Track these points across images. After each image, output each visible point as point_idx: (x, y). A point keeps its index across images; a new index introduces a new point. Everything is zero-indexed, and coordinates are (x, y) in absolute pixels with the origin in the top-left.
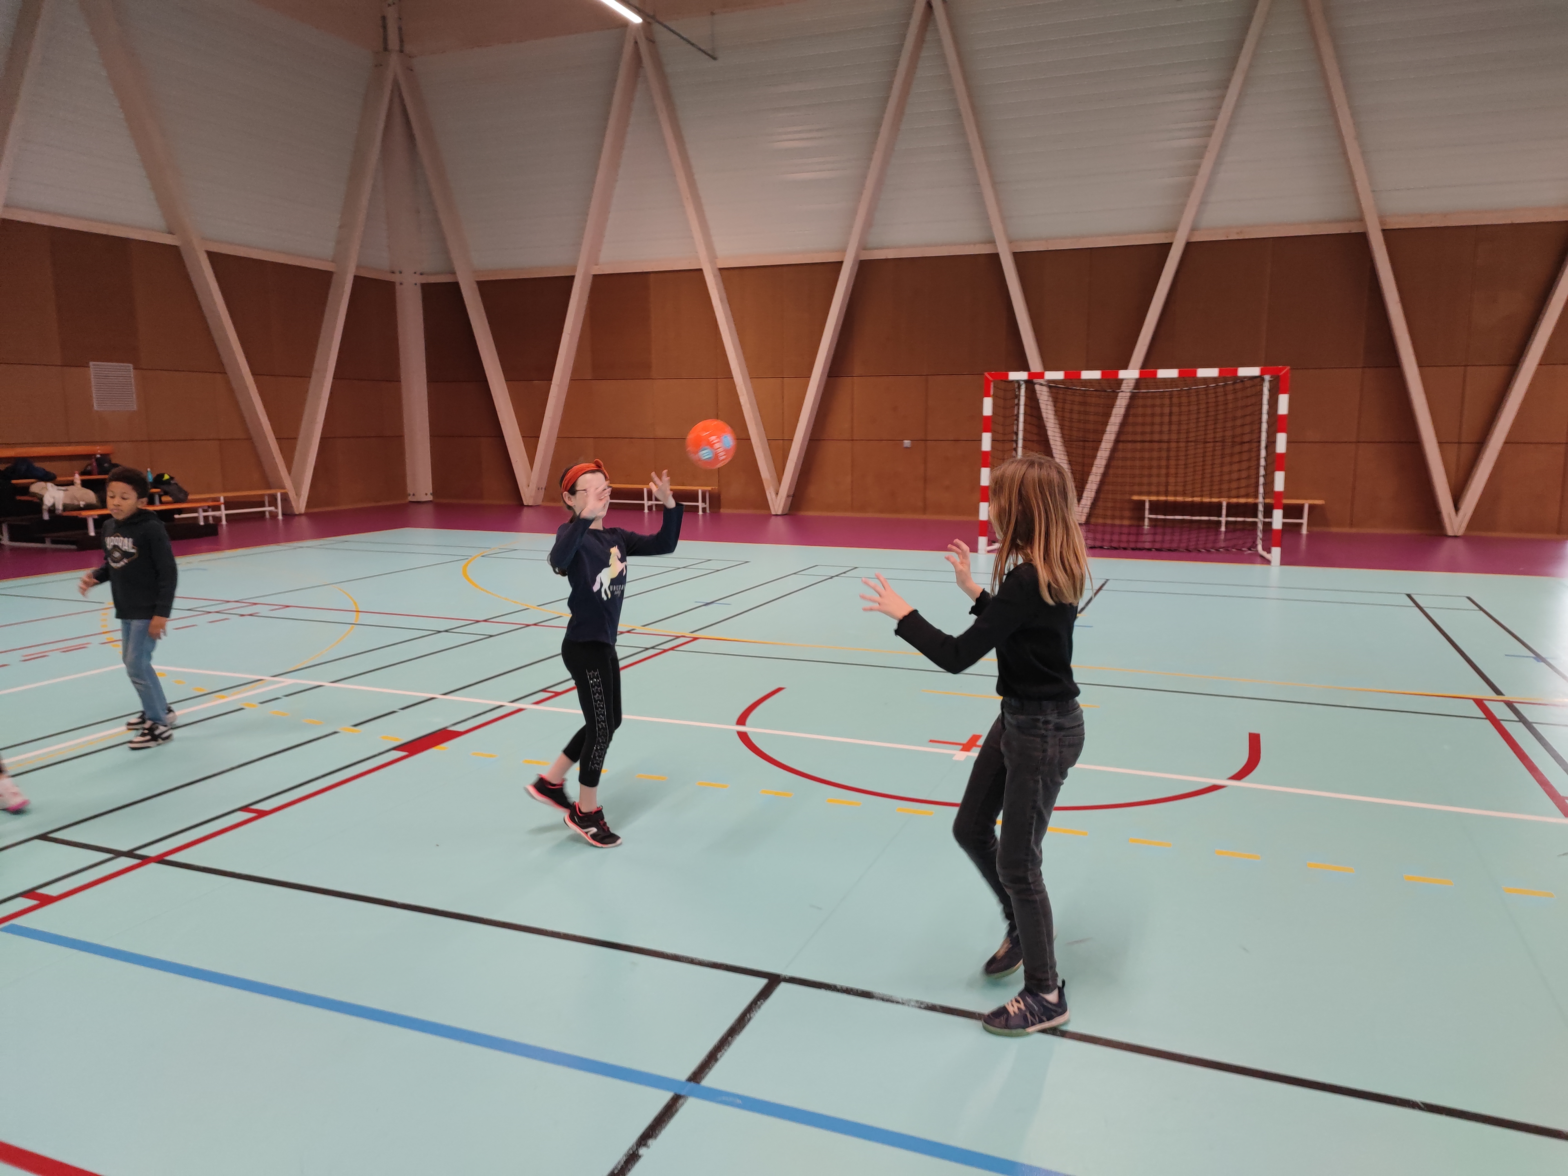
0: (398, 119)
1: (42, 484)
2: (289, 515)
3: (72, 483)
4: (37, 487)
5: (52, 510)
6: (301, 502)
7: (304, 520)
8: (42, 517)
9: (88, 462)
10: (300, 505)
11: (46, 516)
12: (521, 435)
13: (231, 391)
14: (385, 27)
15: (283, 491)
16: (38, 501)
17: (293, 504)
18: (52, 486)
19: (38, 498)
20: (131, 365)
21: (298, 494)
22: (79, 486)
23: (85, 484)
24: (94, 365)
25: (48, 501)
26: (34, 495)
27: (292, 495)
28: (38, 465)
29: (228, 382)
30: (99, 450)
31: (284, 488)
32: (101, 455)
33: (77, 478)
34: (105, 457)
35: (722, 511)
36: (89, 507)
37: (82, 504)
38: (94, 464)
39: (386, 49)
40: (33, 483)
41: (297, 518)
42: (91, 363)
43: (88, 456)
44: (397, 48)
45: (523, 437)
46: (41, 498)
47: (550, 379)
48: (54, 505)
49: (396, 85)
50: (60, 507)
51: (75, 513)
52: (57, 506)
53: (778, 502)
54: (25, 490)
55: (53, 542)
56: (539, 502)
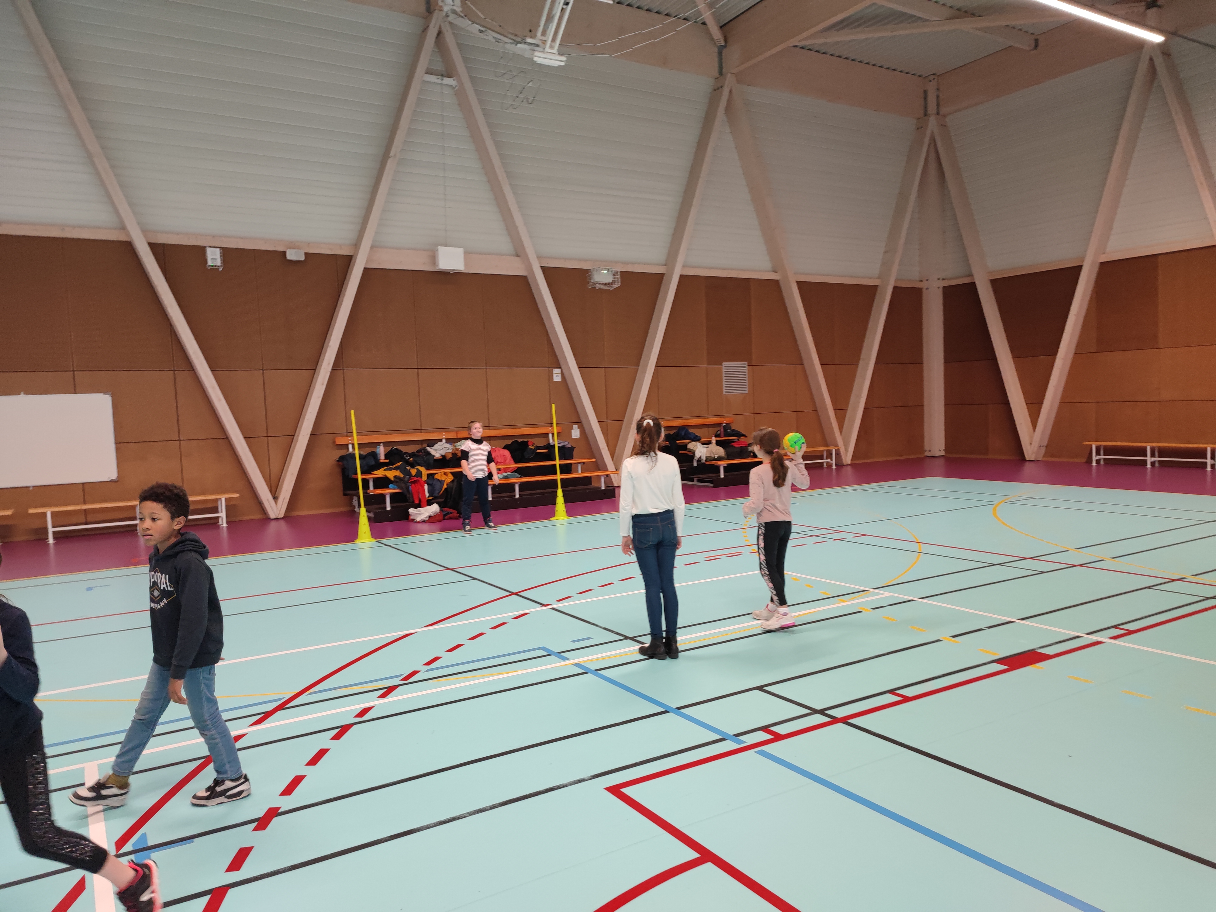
0: (933, 166)
1: (694, 443)
2: (840, 465)
3: (709, 443)
4: (691, 445)
5: (699, 460)
6: (848, 455)
7: (849, 468)
8: (693, 465)
9: (718, 429)
10: (847, 459)
11: (695, 464)
12: (1026, 401)
13: (806, 377)
14: (925, 98)
15: (837, 448)
16: (692, 454)
17: (843, 457)
18: (700, 445)
19: (692, 453)
20: (746, 363)
21: (847, 450)
22: (715, 445)
23: (718, 443)
24: (725, 364)
25: (697, 455)
26: (690, 450)
27: (842, 451)
28: (691, 431)
29: (804, 371)
30: (724, 420)
31: (838, 446)
32: (726, 423)
33: (714, 440)
34: (728, 425)
36: (720, 459)
37: (716, 456)
38: (722, 430)
39: (926, 115)
40: (689, 443)
41: (845, 468)
42: (724, 363)
43: (719, 425)
44: (935, 111)
45: (1027, 403)
46: (694, 453)
47: (1055, 354)
48: (700, 457)
49: (933, 140)
50: (704, 458)
51: (713, 463)
52: (702, 458)
54: (685, 447)
55: (699, 481)
56: (1040, 457)
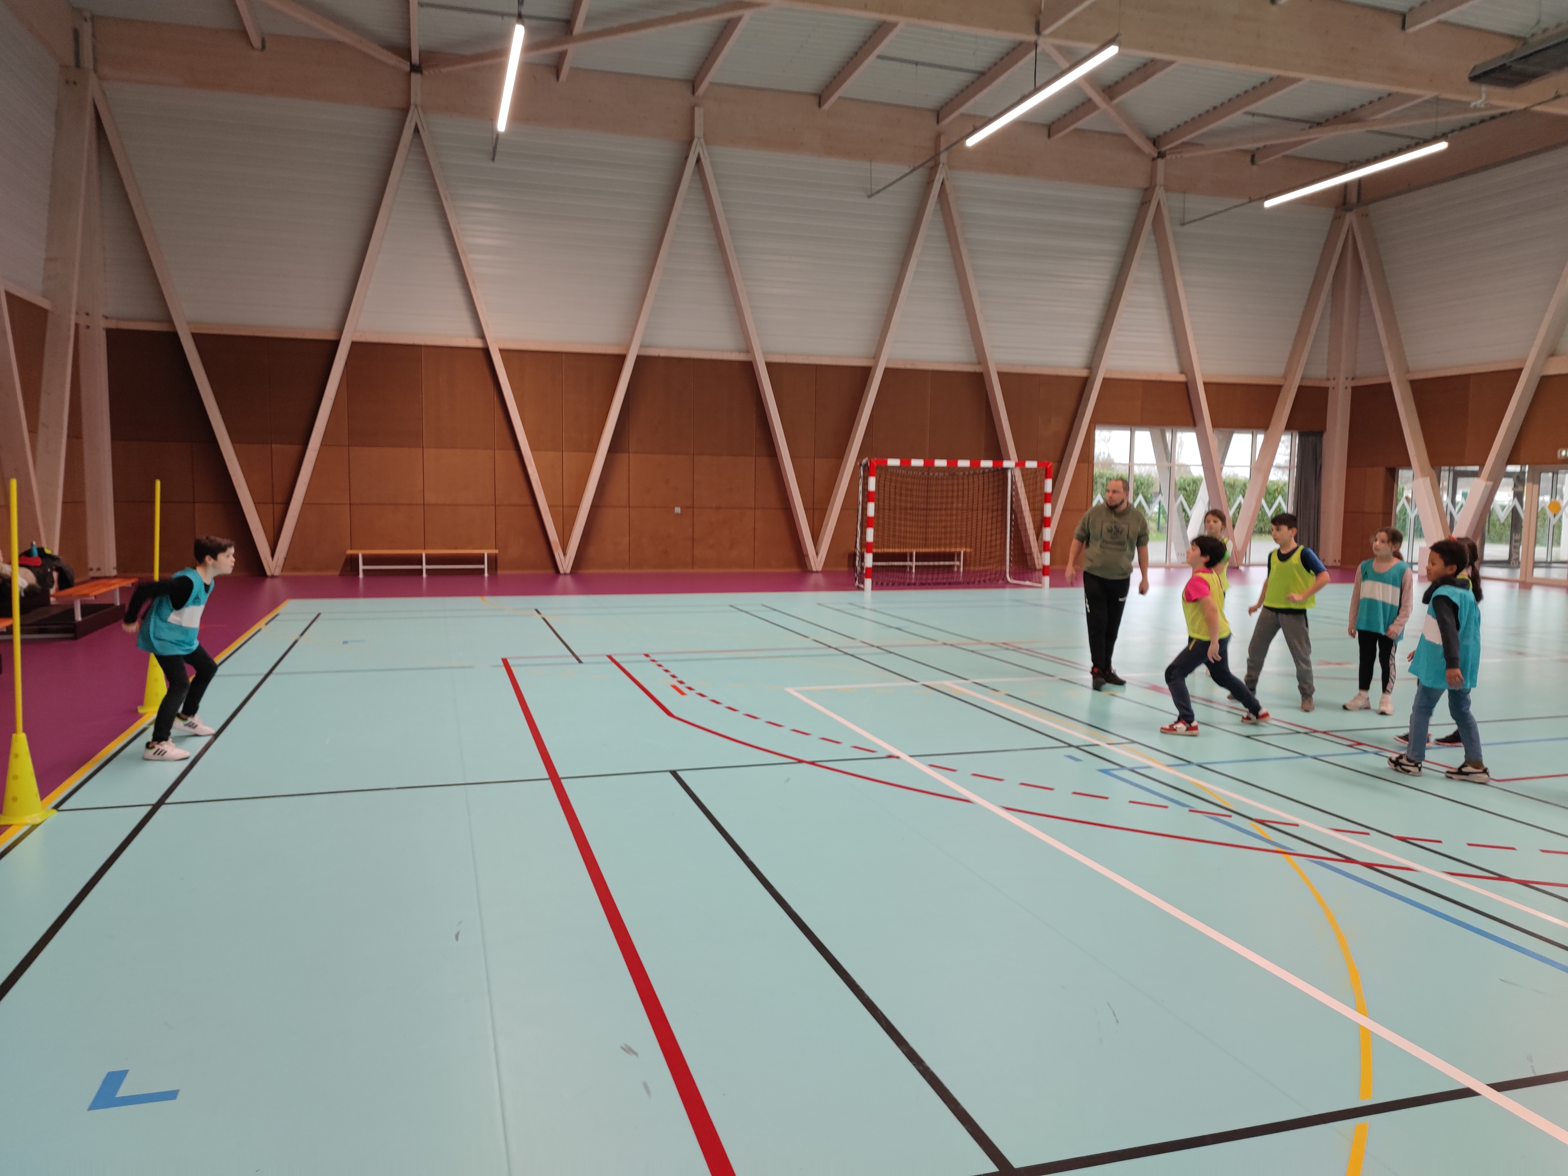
14: (77, 41)
35: (499, 572)
39: (78, 66)
44: (92, 67)
49: (95, 108)
53: (565, 563)
